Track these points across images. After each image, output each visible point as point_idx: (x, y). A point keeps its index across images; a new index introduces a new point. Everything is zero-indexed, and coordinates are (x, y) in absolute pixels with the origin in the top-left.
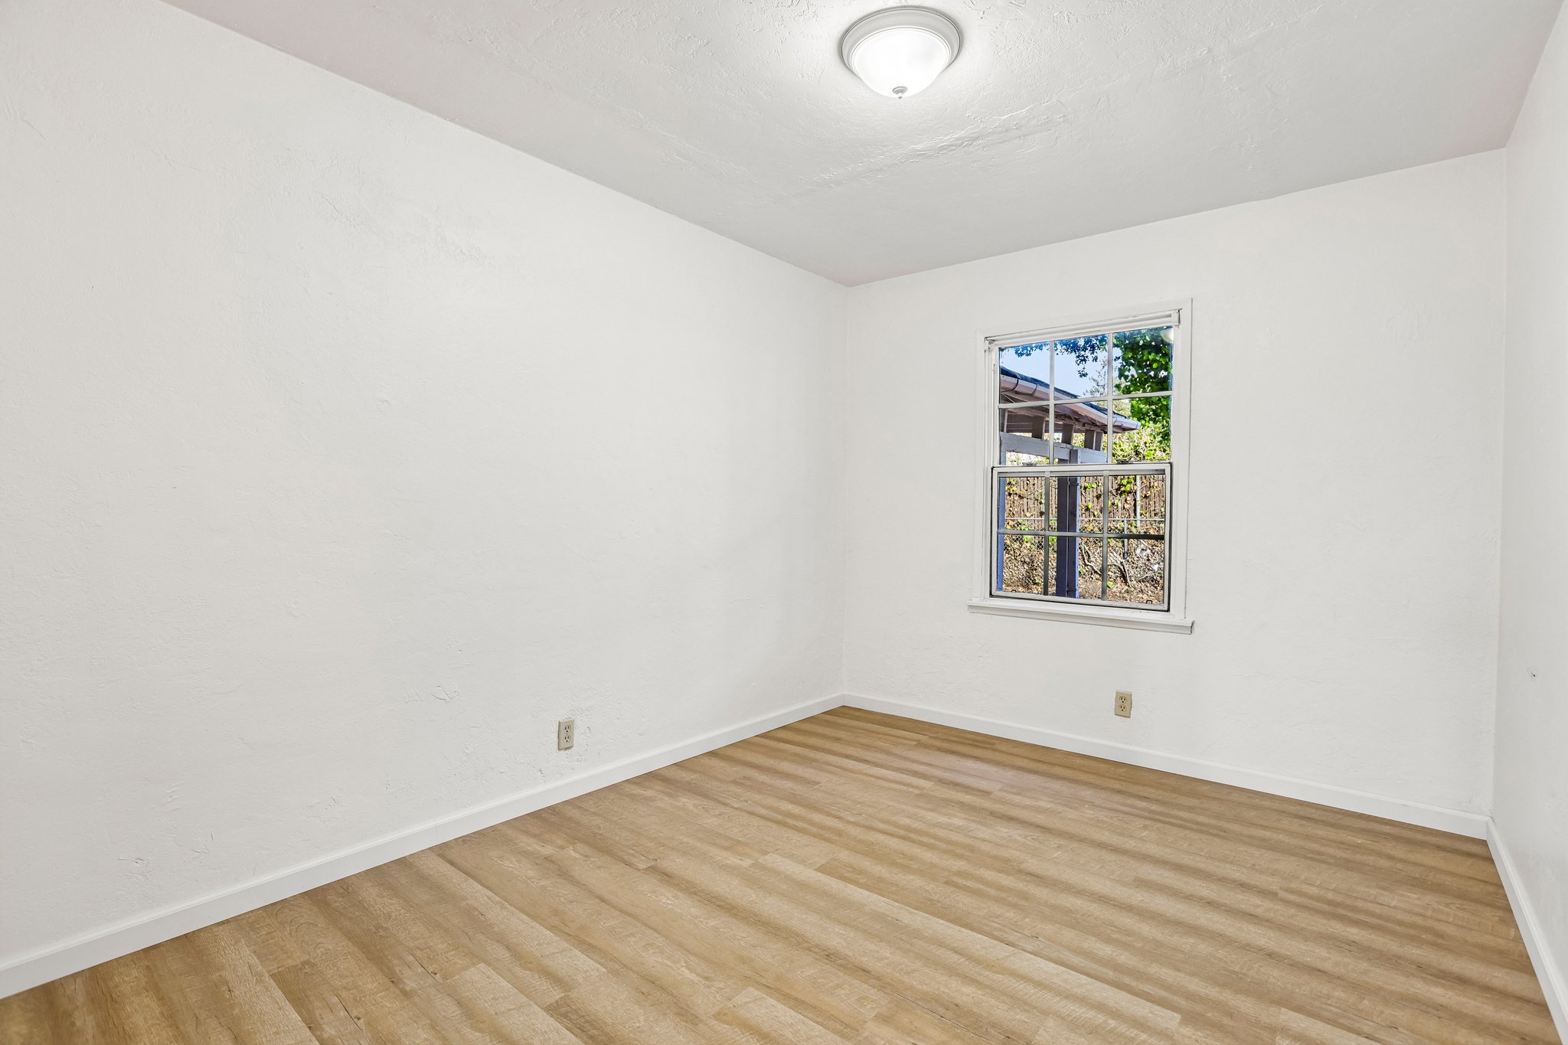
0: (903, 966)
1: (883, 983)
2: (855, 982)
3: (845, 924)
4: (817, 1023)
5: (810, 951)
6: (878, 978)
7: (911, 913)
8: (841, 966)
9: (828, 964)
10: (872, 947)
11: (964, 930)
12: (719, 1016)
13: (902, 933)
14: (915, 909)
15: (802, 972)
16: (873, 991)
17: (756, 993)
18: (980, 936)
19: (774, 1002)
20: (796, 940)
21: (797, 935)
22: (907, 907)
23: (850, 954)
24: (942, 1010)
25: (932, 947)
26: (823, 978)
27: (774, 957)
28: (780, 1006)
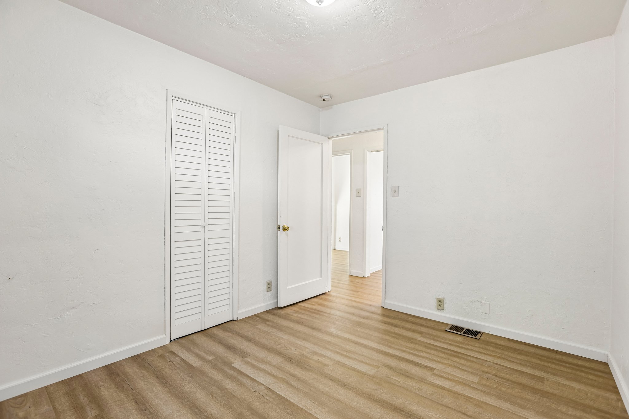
0: (316, 381)
1: (326, 376)
2: (334, 376)
3: (338, 400)
4: (347, 365)
5: (352, 388)
6: (326, 377)
7: (305, 406)
8: (340, 382)
9: (345, 382)
10: (327, 389)
11: (284, 396)
12: (379, 367)
13: (313, 395)
14: (302, 409)
15: (354, 379)
16: (329, 373)
17: (369, 373)
18: (278, 393)
19: (362, 370)
20: (359, 393)
21: (359, 395)
22: (306, 410)
23: (336, 386)
24: (307, 367)
25: (302, 388)
26: (347, 377)
27: (367, 385)
28: (360, 369)
